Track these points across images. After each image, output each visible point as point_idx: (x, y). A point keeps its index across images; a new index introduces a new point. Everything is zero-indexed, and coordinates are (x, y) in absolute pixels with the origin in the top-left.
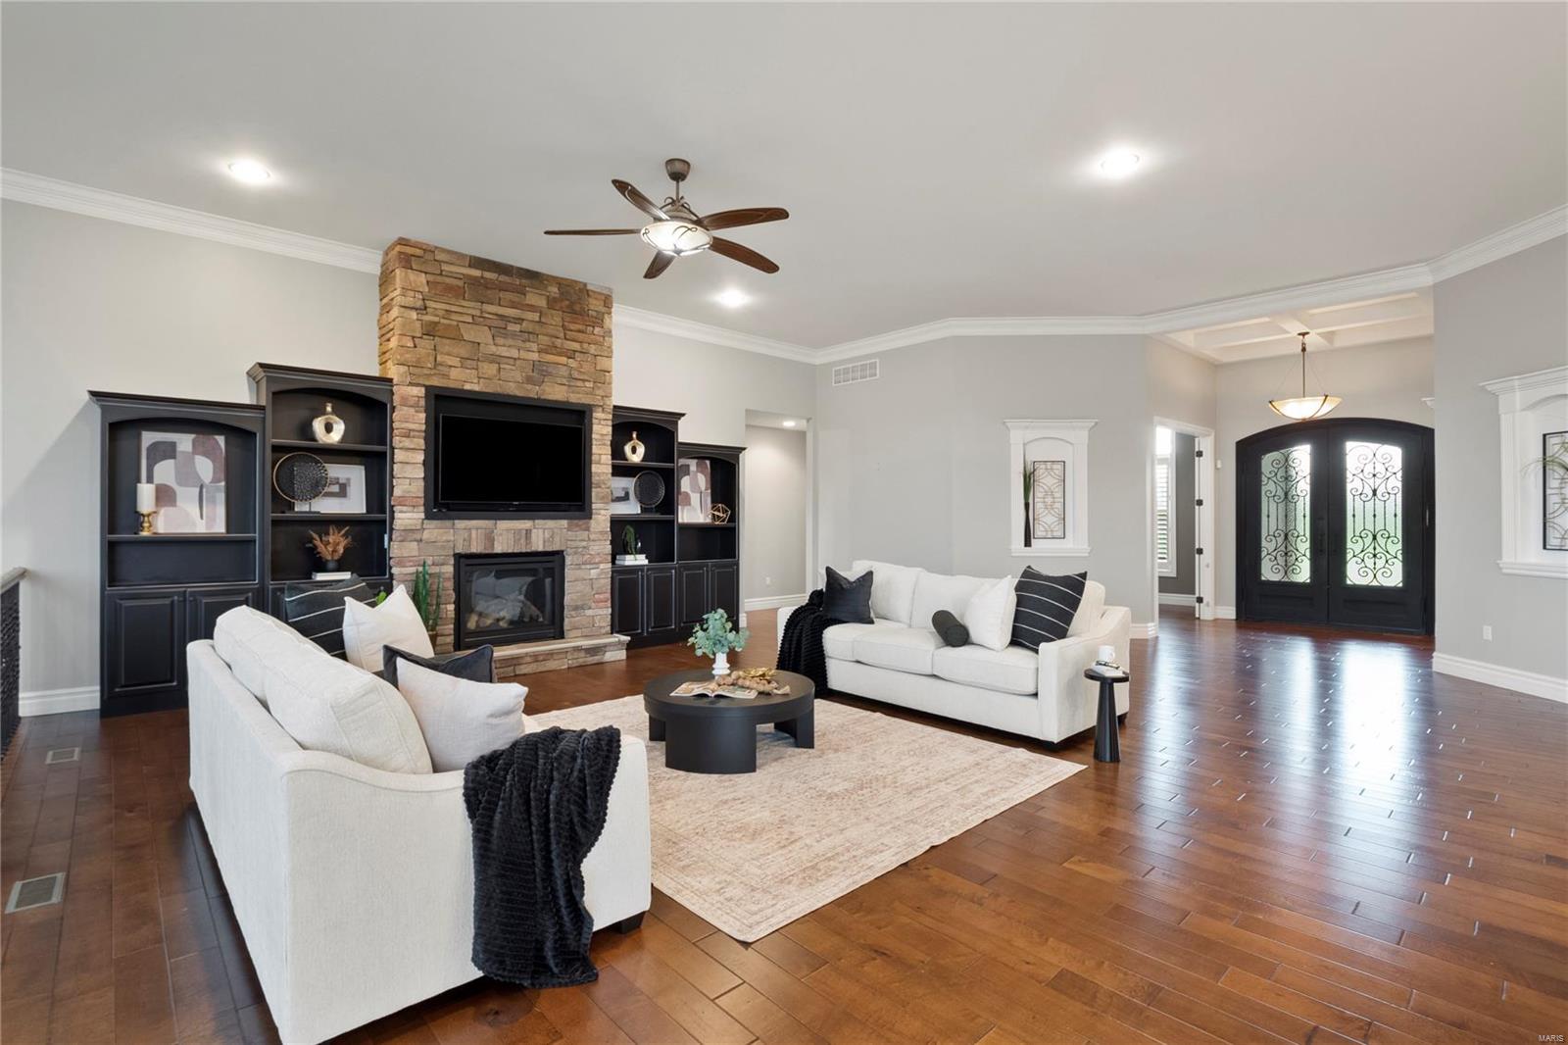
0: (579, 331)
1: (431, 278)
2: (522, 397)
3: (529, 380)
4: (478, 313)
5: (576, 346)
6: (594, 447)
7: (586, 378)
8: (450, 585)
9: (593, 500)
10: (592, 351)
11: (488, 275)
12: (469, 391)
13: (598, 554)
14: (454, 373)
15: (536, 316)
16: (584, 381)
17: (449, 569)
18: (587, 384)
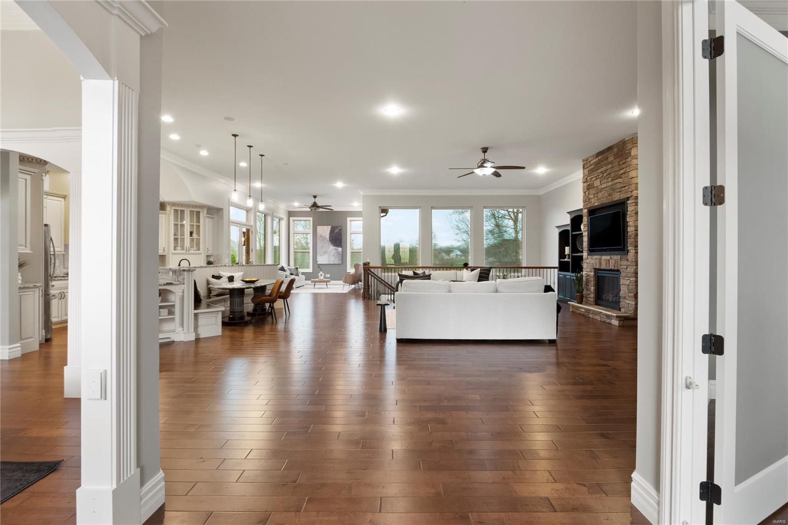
0: (624, 163)
1: (588, 169)
2: (608, 203)
3: (610, 195)
4: (596, 175)
5: (622, 171)
6: (628, 218)
7: (625, 185)
8: (592, 279)
9: (628, 246)
10: (628, 171)
11: (600, 158)
12: (596, 206)
13: (630, 272)
14: (593, 201)
15: (610, 166)
16: (625, 187)
17: (592, 274)
18: (626, 188)
